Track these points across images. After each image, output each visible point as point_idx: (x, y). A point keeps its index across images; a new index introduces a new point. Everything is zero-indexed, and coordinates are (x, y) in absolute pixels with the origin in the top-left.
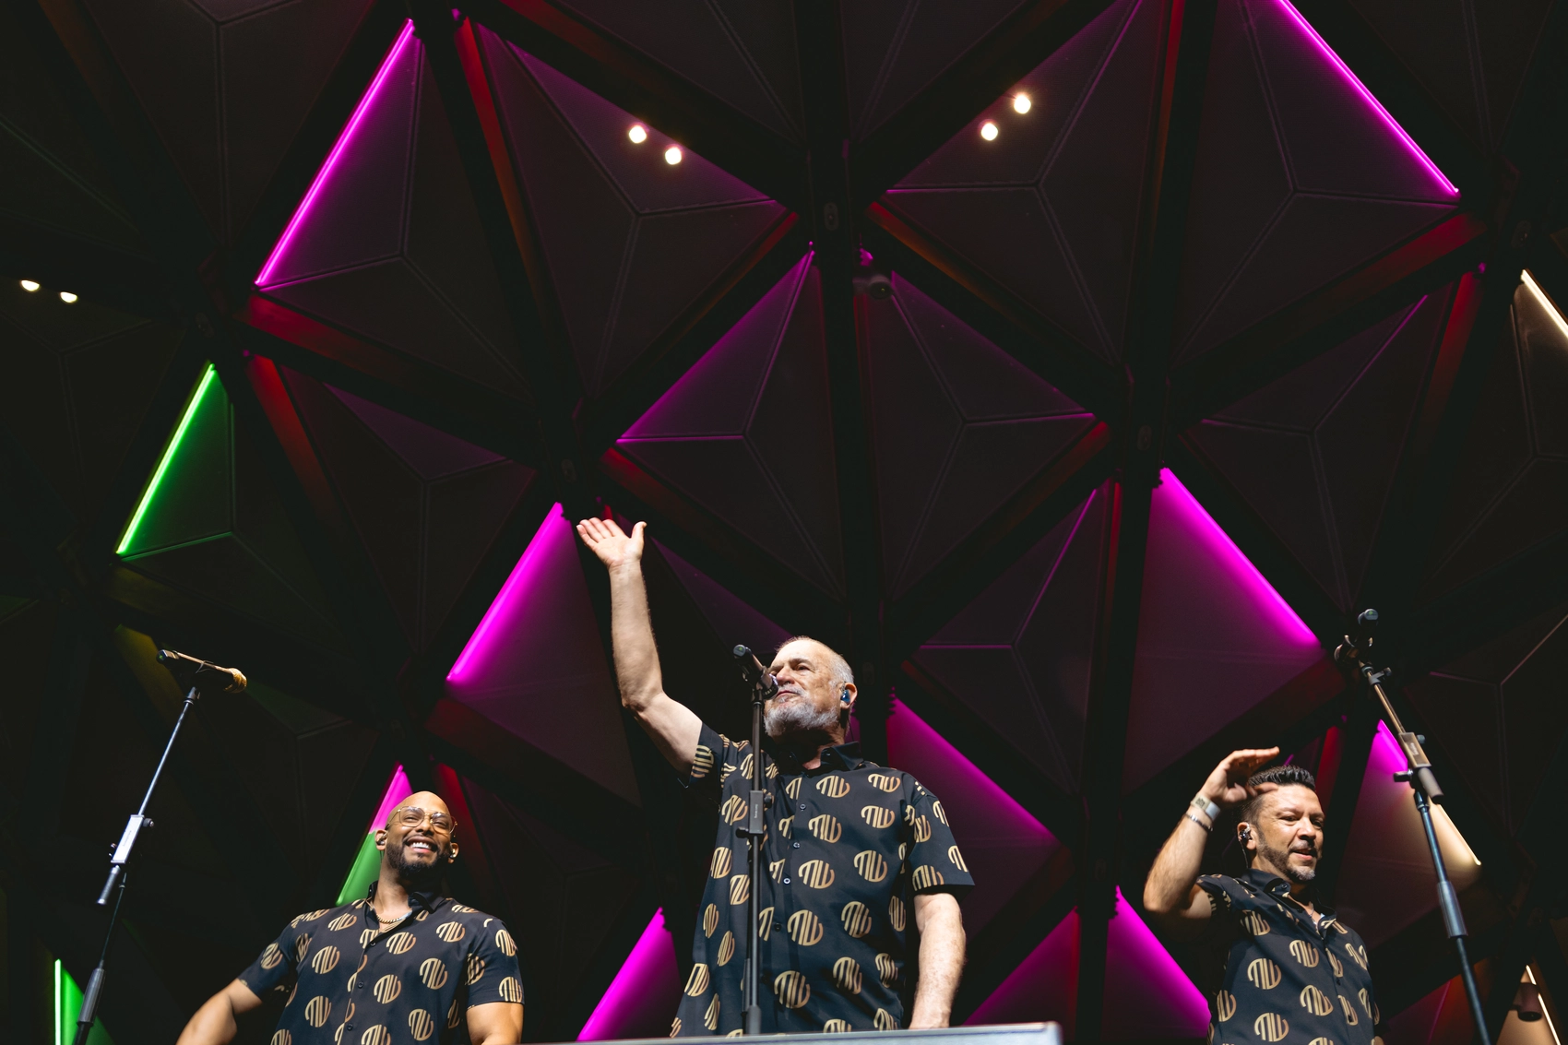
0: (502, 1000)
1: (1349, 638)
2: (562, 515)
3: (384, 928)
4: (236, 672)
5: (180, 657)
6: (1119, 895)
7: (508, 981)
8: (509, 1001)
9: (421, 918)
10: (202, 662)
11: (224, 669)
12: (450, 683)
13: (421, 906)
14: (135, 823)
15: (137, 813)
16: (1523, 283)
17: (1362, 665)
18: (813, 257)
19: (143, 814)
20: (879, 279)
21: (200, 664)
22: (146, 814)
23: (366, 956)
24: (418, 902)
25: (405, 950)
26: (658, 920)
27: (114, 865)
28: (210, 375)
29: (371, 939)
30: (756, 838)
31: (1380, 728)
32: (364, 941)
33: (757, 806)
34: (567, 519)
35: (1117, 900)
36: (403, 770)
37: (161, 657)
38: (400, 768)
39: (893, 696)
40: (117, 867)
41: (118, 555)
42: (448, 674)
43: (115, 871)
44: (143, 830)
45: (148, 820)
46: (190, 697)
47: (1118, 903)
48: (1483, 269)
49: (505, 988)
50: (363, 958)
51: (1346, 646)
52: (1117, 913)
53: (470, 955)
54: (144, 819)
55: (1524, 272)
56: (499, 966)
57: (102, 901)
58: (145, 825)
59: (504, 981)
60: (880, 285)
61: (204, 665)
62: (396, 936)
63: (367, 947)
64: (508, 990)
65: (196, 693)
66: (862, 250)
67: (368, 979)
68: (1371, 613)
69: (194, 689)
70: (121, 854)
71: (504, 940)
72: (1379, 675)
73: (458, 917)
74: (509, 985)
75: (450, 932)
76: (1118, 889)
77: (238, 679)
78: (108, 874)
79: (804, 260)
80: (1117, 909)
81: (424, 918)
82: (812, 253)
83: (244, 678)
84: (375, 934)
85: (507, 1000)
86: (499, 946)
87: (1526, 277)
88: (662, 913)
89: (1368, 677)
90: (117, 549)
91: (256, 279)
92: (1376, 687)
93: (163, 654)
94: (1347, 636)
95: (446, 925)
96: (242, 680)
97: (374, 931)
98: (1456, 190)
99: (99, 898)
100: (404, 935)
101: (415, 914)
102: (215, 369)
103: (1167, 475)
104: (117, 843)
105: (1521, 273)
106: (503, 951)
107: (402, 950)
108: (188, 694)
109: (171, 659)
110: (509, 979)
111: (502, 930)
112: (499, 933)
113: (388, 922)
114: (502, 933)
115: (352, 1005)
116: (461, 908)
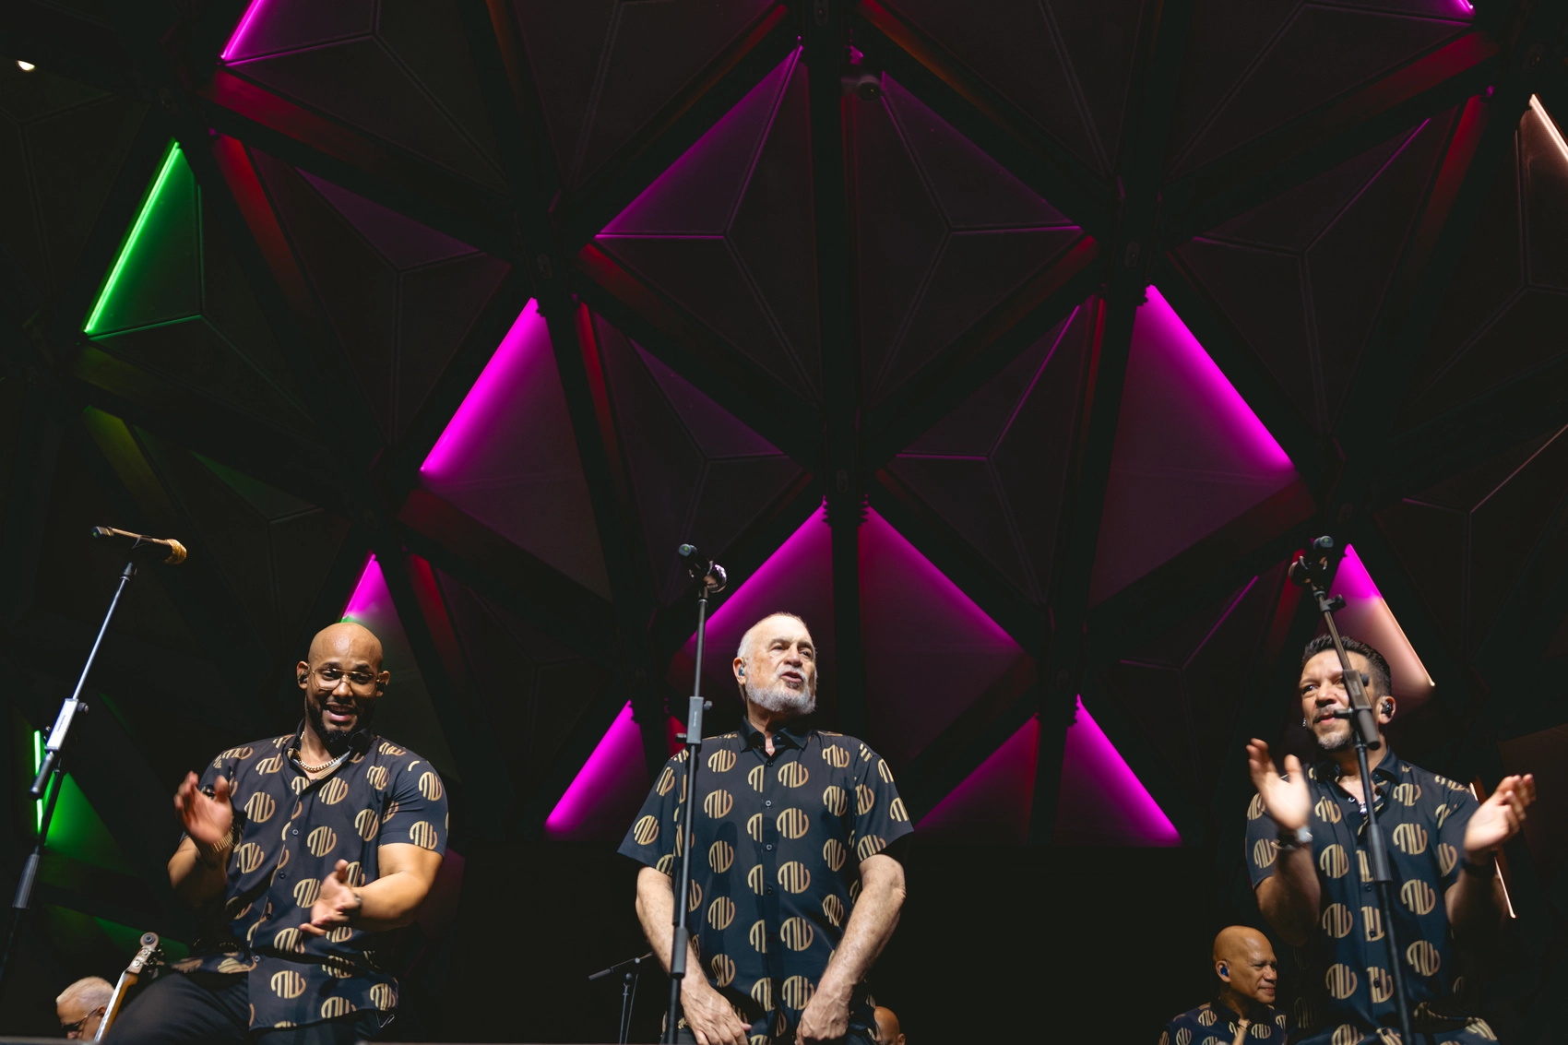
0: (413, 841)
1: (1304, 560)
2: (538, 311)
3: (312, 777)
4: (174, 543)
5: (116, 534)
6: (1079, 704)
7: (421, 826)
8: (420, 845)
9: (355, 760)
10: (138, 536)
11: (161, 541)
12: (421, 473)
14: (69, 708)
15: (71, 697)
16: (1530, 108)
17: (1315, 588)
18: (801, 52)
19: (79, 697)
20: (868, 79)
21: (136, 539)
22: (81, 698)
23: (300, 803)
25: (337, 800)
26: (627, 713)
28: (175, 153)
29: (305, 787)
30: (693, 748)
31: (1347, 552)
32: (296, 788)
33: (696, 713)
34: (542, 316)
35: (1078, 709)
36: (375, 560)
37: (95, 534)
38: (373, 557)
39: (866, 503)
41: (85, 333)
42: (421, 466)
44: (78, 715)
45: (83, 705)
46: (126, 572)
47: (1077, 712)
48: (1491, 92)
49: (417, 831)
50: (297, 805)
51: (1299, 564)
52: (1076, 721)
54: (78, 704)
55: (1534, 96)
58: (80, 710)
59: (417, 824)
60: (868, 86)
61: (141, 541)
62: (328, 784)
63: (301, 794)
64: (420, 834)
65: (133, 569)
66: (852, 47)
68: (1327, 540)
69: (130, 565)
70: (55, 739)
71: (429, 784)
72: (1329, 601)
73: (384, 761)
74: (422, 830)
75: (377, 776)
76: (1079, 697)
77: (177, 551)
79: (792, 55)
80: (1076, 717)
82: (801, 48)
83: (184, 549)
84: (306, 784)
86: (420, 789)
87: (1534, 102)
88: (630, 706)
89: (1319, 602)
90: (85, 328)
91: (222, 54)
92: (1326, 615)
93: (97, 531)
94: (1301, 557)
95: (376, 768)
96: (182, 551)
97: (305, 779)
98: (1471, 7)
99: (32, 786)
100: (336, 782)
102: (179, 147)
103: (1153, 292)
105: (1530, 97)
106: (425, 795)
108: (124, 570)
109: (105, 536)
110: (423, 823)
111: (429, 773)
112: (424, 776)
113: (314, 772)
114: (428, 776)
115: (287, 852)
116: (388, 749)
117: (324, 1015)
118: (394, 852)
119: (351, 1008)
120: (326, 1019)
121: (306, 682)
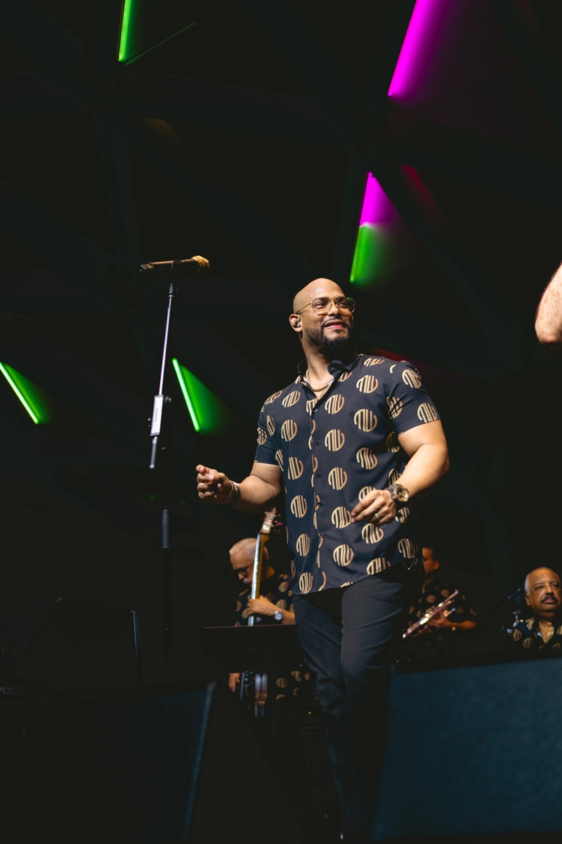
0: (423, 422)
3: (319, 395)
4: (199, 259)
5: (155, 265)
7: (422, 408)
8: (428, 422)
9: (343, 379)
10: (171, 262)
11: (189, 260)
13: (340, 371)
14: (159, 403)
21: (170, 264)
23: (313, 421)
24: (335, 370)
25: (339, 409)
27: (153, 437)
29: (314, 406)
32: (309, 410)
37: (140, 271)
40: (156, 438)
43: (155, 441)
45: (167, 398)
46: (171, 292)
49: (422, 413)
50: (312, 423)
53: (388, 398)
56: (413, 398)
57: (152, 466)
58: (166, 401)
59: (420, 409)
62: (330, 399)
63: (313, 413)
64: (425, 414)
65: (174, 288)
67: (319, 437)
69: (172, 285)
70: (156, 428)
71: (409, 377)
73: (370, 371)
74: (423, 409)
75: (367, 384)
77: (202, 264)
78: (151, 444)
81: (345, 378)
83: (206, 261)
84: (314, 401)
85: (426, 421)
86: (407, 384)
93: (142, 268)
95: (362, 379)
96: (206, 264)
97: (313, 400)
99: (149, 464)
100: (335, 397)
101: (337, 378)
104: (151, 416)
106: (412, 386)
107: (337, 410)
108: (169, 291)
109: (148, 270)
110: (422, 405)
111: (406, 371)
112: (404, 374)
113: (320, 390)
114: (406, 373)
115: (315, 458)
116: (370, 362)
117: (369, 573)
118: (411, 436)
119: (386, 565)
120: (371, 575)
121: (300, 327)
